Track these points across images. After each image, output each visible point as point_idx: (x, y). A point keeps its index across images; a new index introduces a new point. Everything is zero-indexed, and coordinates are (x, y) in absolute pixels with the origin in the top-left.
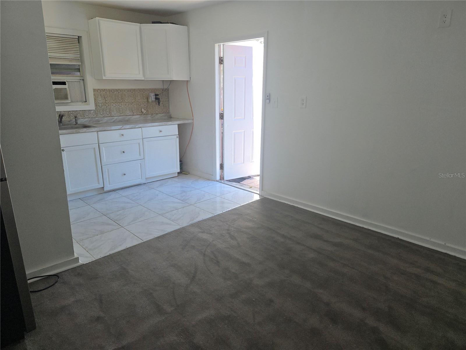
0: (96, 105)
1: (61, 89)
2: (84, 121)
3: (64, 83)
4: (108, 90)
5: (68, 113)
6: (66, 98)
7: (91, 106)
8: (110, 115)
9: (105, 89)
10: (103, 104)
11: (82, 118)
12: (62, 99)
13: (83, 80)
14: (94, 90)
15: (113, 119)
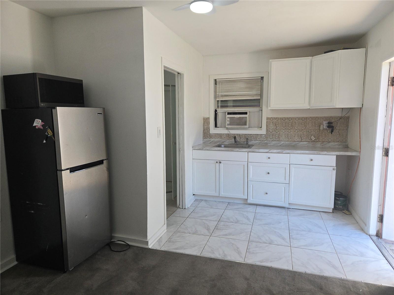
0: (267, 130)
1: (243, 118)
2: (255, 143)
3: (246, 113)
4: (279, 119)
5: (245, 135)
6: (245, 124)
7: (263, 131)
8: (278, 140)
9: (277, 118)
10: (273, 130)
11: (254, 140)
12: (242, 125)
13: (262, 110)
14: (268, 118)
15: (280, 143)
